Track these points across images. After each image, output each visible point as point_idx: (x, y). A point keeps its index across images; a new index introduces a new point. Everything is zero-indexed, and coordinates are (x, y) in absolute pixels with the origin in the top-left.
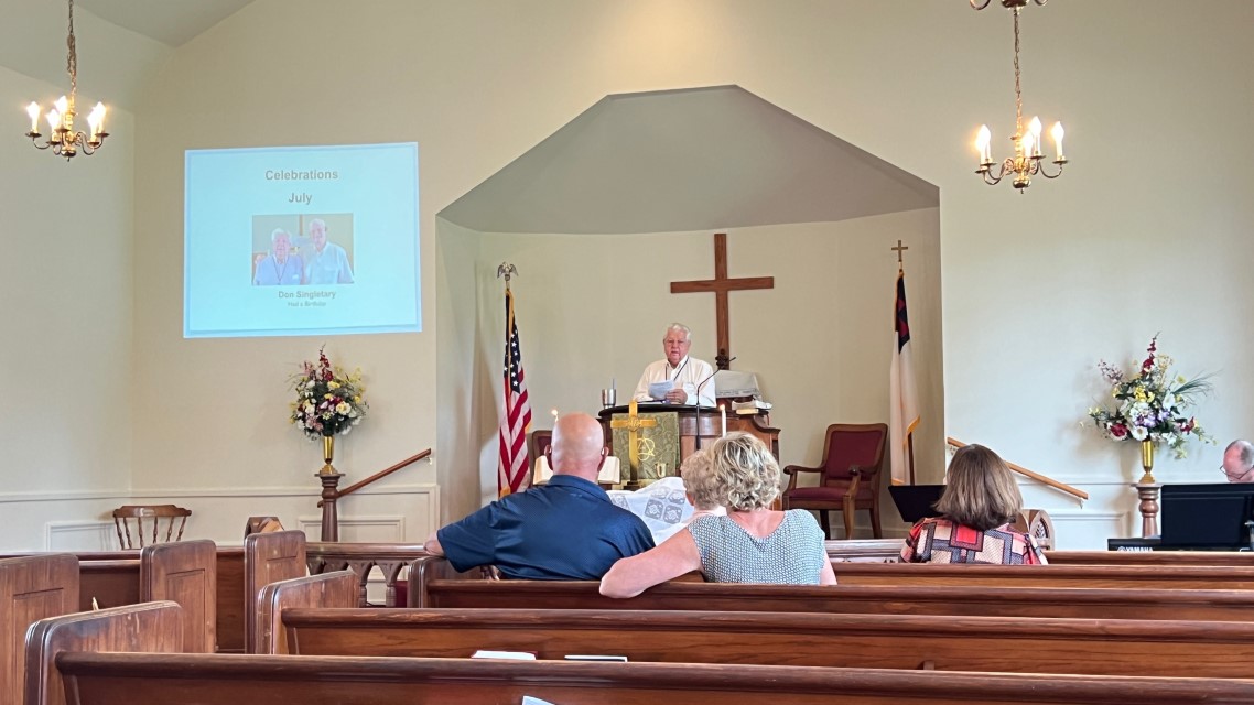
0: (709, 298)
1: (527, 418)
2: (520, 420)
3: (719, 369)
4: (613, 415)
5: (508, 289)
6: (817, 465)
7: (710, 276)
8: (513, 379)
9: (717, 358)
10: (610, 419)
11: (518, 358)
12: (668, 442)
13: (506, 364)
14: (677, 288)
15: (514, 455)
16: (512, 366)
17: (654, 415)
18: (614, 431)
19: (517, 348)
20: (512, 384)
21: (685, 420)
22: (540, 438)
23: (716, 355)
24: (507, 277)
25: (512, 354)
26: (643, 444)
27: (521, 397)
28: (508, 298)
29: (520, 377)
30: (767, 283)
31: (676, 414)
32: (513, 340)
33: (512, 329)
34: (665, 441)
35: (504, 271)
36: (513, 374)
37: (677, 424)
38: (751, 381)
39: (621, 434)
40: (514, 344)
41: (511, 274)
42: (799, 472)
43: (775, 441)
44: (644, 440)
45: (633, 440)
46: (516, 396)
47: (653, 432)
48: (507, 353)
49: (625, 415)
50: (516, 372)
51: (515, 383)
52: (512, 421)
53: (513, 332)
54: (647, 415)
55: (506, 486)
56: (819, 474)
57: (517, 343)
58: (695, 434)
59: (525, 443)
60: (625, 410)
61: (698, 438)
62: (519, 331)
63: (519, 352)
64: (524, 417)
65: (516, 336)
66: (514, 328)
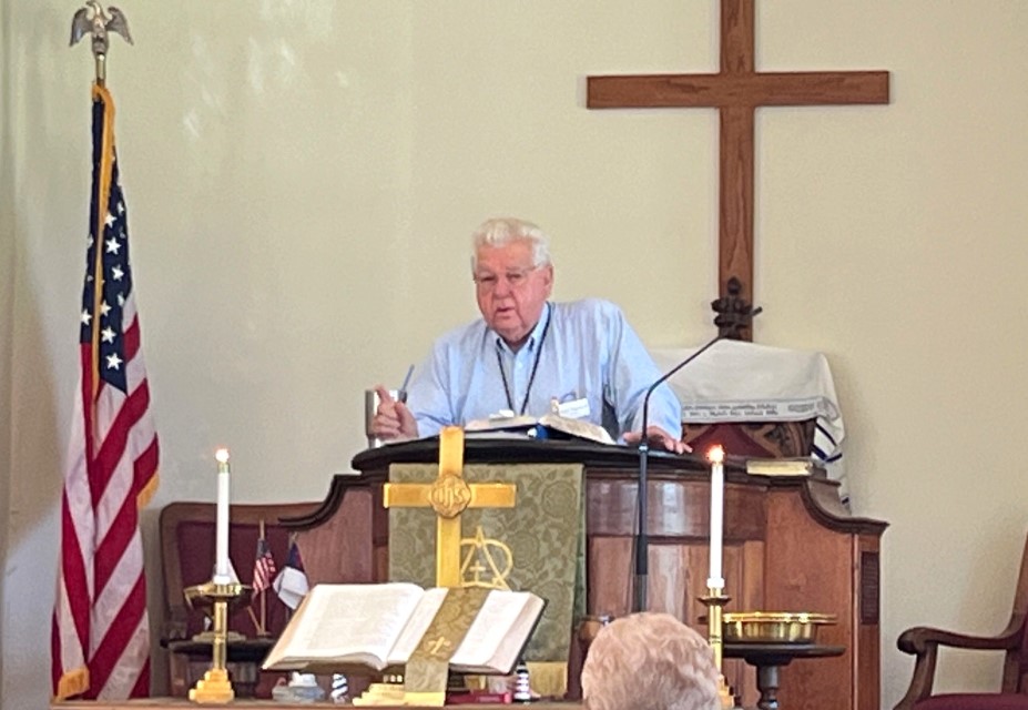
0: (699, 128)
1: (147, 466)
2: (124, 472)
3: (721, 336)
4: (393, 467)
5: (100, 82)
6: (996, 630)
7: (704, 61)
8: (106, 349)
9: (716, 306)
10: (387, 480)
11: (125, 286)
12: (554, 553)
13: (88, 304)
14: (605, 92)
15: (103, 575)
16: (105, 309)
17: (512, 471)
18: (392, 513)
19: (122, 258)
20: (103, 362)
21: (605, 488)
22: (182, 527)
23: (716, 297)
24: (100, 46)
25: (107, 274)
26: (477, 556)
27: (129, 400)
28: (99, 108)
29: (128, 343)
30: (869, 89)
31: (578, 469)
32: (110, 233)
33: (108, 197)
34: (544, 549)
35: (90, 26)
36: (109, 335)
37: (579, 499)
38: (812, 373)
39: (414, 524)
40: (113, 246)
41: (112, 35)
42: (941, 648)
43: (871, 559)
44: (481, 542)
45: (448, 543)
46: (112, 401)
47: (508, 522)
48: (91, 270)
49: (427, 468)
50: (117, 329)
51: (114, 361)
52: (99, 474)
53: (112, 209)
54: (493, 470)
55: (74, 666)
56: (1003, 653)
57: (124, 243)
58: (631, 528)
59: (137, 539)
60: (426, 452)
61: (642, 543)
62: (131, 205)
63: (126, 270)
64: (137, 464)
65: (121, 221)
66: (116, 195)
